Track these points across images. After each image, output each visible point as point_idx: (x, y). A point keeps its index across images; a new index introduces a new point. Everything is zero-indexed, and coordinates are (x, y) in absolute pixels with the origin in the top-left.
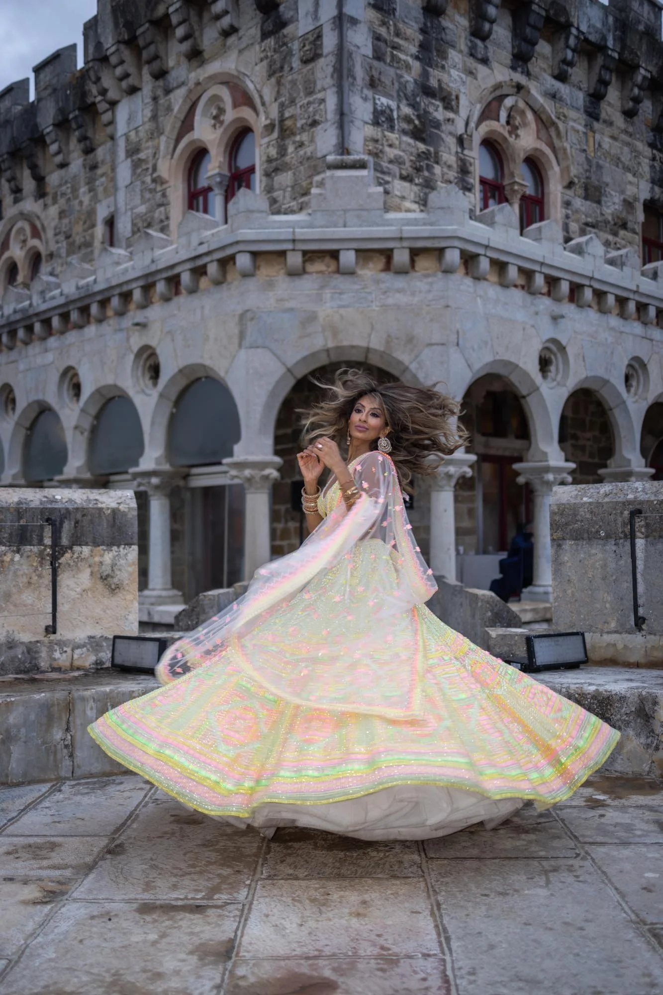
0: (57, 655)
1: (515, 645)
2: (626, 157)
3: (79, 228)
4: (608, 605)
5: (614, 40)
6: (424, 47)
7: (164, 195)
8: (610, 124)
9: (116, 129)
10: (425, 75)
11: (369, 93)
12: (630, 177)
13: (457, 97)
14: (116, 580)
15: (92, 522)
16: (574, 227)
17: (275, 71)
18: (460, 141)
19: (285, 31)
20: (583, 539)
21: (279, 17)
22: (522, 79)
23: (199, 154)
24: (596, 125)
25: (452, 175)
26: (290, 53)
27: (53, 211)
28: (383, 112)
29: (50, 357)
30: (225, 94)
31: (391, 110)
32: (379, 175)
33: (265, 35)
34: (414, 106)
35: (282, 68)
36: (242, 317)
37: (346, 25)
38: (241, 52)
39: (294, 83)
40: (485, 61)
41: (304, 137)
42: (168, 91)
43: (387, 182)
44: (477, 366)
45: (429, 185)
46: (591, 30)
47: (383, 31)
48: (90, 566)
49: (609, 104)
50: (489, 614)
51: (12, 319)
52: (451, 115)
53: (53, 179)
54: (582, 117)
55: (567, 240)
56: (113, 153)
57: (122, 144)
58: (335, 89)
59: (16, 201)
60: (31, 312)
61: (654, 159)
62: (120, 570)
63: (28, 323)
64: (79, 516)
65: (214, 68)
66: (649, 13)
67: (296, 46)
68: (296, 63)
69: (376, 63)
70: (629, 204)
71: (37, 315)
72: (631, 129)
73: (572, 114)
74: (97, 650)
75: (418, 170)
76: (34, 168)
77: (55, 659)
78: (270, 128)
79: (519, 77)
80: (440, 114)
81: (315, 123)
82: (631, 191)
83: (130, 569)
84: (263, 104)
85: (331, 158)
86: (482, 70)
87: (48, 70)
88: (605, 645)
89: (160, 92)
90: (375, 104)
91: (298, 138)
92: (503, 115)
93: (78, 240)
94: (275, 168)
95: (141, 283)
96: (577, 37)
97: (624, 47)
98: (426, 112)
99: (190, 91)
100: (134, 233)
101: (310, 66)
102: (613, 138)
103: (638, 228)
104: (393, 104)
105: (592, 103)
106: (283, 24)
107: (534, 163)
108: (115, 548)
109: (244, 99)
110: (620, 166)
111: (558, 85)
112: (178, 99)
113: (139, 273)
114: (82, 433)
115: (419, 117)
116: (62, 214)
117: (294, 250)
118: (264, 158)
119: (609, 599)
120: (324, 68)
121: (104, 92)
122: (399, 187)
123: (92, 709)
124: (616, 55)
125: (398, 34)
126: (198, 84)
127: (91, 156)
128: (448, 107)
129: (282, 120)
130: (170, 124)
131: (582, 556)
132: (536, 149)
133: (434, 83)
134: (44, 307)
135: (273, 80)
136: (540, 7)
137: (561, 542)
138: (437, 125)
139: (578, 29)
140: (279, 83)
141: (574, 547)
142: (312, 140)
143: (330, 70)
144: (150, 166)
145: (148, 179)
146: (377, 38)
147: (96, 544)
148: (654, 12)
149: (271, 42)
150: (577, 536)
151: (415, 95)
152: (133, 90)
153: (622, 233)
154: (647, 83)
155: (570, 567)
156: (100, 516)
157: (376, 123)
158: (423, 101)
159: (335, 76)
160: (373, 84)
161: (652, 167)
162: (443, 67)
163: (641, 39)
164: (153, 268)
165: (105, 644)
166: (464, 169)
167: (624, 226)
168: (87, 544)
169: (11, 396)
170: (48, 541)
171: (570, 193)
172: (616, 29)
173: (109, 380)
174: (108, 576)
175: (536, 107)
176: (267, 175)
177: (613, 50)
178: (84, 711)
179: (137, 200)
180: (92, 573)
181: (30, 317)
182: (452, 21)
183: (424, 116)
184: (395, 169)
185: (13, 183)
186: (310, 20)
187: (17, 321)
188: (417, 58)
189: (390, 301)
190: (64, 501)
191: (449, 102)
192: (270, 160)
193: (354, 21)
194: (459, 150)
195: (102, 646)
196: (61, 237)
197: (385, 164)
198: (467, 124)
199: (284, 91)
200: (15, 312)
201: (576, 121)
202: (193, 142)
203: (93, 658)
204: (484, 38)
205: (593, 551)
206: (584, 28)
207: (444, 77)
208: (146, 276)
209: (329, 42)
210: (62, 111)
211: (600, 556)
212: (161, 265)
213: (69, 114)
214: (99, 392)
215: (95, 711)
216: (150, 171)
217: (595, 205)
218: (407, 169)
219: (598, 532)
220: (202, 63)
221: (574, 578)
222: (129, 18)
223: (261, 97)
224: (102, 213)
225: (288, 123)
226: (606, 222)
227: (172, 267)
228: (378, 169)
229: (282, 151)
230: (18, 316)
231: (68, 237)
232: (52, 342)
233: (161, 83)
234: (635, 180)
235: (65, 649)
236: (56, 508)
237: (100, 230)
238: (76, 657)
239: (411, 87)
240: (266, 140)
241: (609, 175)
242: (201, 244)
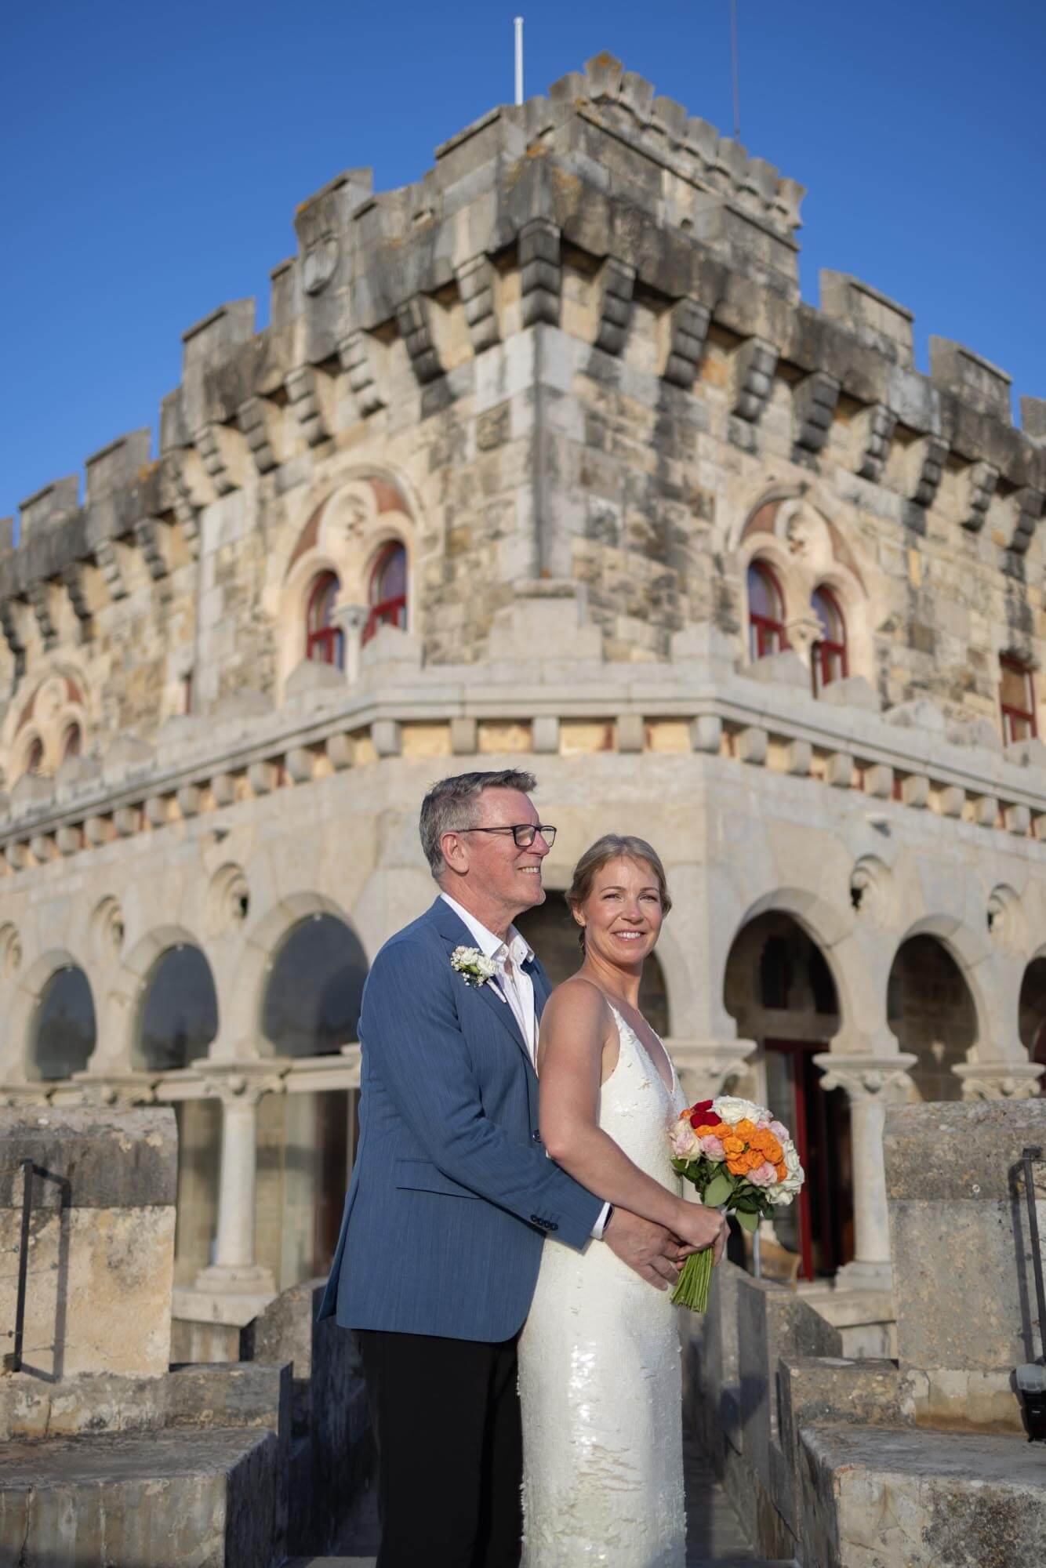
0: (21, 1409)
1: (833, 1390)
2: (968, 588)
3: (140, 687)
4: (993, 1320)
5: (942, 423)
6: (663, 430)
7: (269, 637)
8: (940, 539)
9: (201, 545)
10: (663, 468)
11: (579, 492)
12: (974, 616)
13: (712, 501)
14: (134, 1270)
15: (98, 1165)
16: (894, 691)
17: (439, 461)
18: (718, 562)
19: (457, 406)
20: (943, 1197)
21: (446, 388)
22: (808, 476)
23: (327, 581)
24: (921, 542)
25: (707, 609)
26: (461, 437)
27: (103, 663)
28: (600, 520)
29: (78, 882)
30: (364, 491)
31: (614, 517)
32: (595, 608)
33: (426, 413)
34: (649, 511)
35: (449, 459)
36: (380, 819)
37: (546, 398)
38: (390, 436)
39: (467, 478)
40: (752, 450)
41: (484, 555)
42: (280, 491)
43: (607, 620)
44: (752, 897)
45: (671, 624)
46: (908, 410)
47: (601, 406)
48: (91, 1244)
49: (940, 513)
50: (785, 1328)
51: (24, 822)
52: (702, 524)
53: (105, 618)
54: (902, 534)
55: (887, 706)
56: (198, 575)
57: (209, 567)
58: (528, 487)
59: (48, 648)
60: (54, 811)
61: (1010, 591)
62: (143, 1251)
63: (48, 827)
64: (76, 1156)
65: (349, 458)
66: (991, 389)
67: (471, 429)
68: (470, 449)
69: (590, 452)
70: (976, 656)
71: (62, 816)
72: (972, 548)
73: (884, 526)
74: (94, 1399)
75: (656, 602)
76: (77, 599)
77: (17, 1417)
78: (431, 541)
79: (801, 473)
80: (685, 521)
81: (497, 535)
82: (978, 638)
83: (160, 1249)
84: (422, 508)
85: (521, 585)
86: (748, 462)
87: (107, 462)
88: (992, 1393)
89: (269, 493)
90: (588, 509)
91: (472, 556)
92: (781, 523)
93: (138, 704)
94: (437, 598)
95: (226, 766)
96: (887, 419)
97: (956, 433)
98: (666, 522)
99: (313, 490)
100: (222, 694)
101: (492, 455)
102: (948, 560)
103: (995, 692)
104: (616, 509)
105: (912, 510)
106: (452, 398)
107: (825, 595)
108: (136, 1211)
109: (393, 501)
110: (961, 599)
111: (863, 484)
112: (297, 507)
113: (222, 752)
114: (122, 1003)
115: (655, 526)
116: (115, 666)
117: (463, 718)
118: (422, 585)
119: (994, 1307)
120: (512, 459)
121: (186, 492)
122: (625, 626)
123: (69, 1520)
124: (945, 445)
125: (622, 412)
126: (325, 479)
127: (164, 582)
128: (698, 513)
129: (449, 532)
130: (285, 539)
131: (944, 1228)
132: (832, 575)
133: (676, 479)
134: (73, 804)
135: (437, 474)
136: (831, 377)
137: (905, 1203)
138: (683, 538)
139: (888, 408)
140: (445, 478)
141: (929, 1212)
142: (493, 558)
143: (521, 460)
144: (250, 596)
145: (246, 616)
146: (593, 417)
147: (103, 1204)
148: (999, 388)
149: (434, 422)
150: (932, 1192)
151: (648, 496)
152: (228, 490)
153: (969, 697)
154: (992, 485)
155: (923, 1248)
156: (113, 1155)
157: (591, 535)
158: (661, 506)
159: (530, 468)
160: (586, 479)
161: (1009, 603)
162: (690, 458)
163: (981, 423)
164: (245, 744)
165: (109, 1388)
166: (724, 603)
167: (971, 687)
168: (87, 1205)
169: (14, 943)
170: (18, 1199)
171: (886, 637)
172: (943, 409)
173: (170, 919)
174: (121, 1261)
175: (829, 513)
176: (427, 608)
177: (941, 438)
178: (55, 1527)
179: (229, 646)
180: (94, 1257)
181: (51, 819)
182: (703, 396)
183: (662, 528)
184: (620, 599)
185: (44, 623)
186: (492, 391)
187: (33, 826)
188: (652, 445)
189: (613, 796)
190: (53, 1128)
191: (700, 505)
192: (430, 588)
193: (556, 394)
194: (716, 573)
195: (103, 1392)
196: (113, 701)
197: (604, 594)
198: (727, 538)
199: (453, 490)
200: (30, 812)
201: (893, 535)
202: (315, 561)
203: (85, 1416)
204: (752, 419)
205: (962, 1221)
206: (896, 407)
207: (691, 471)
208: (233, 756)
209: (521, 421)
210: (123, 519)
211: (975, 1228)
212: (257, 740)
213: (134, 522)
214: (151, 937)
215: (74, 1525)
216: (250, 602)
217: (925, 657)
218: (639, 599)
219: (968, 1186)
220: (333, 451)
221: (932, 1269)
222: (229, 390)
223: (419, 498)
224: (176, 665)
225: (458, 535)
226: (943, 682)
227: (272, 743)
228: (594, 599)
229: (449, 574)
230: (33, 819)
231: (122, 700)
232: (84, 858)
233: (270, 478)
234: (984, 622)
235: (37, 1398)
237: (174, 692)
238: (55, 1412)
239: (641, 485)
240: (425, 558)
241: (944, 615)
242: (320, 708)
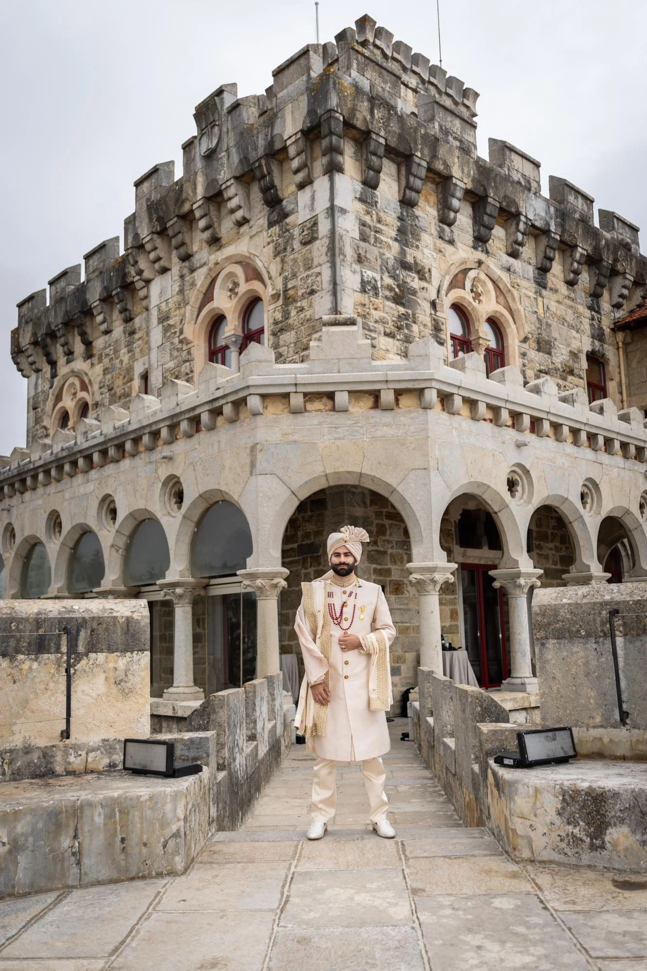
0: (72, 759)
1: (506, 740)
2: (570, 317)
3: (119, 382)
4: (592, 701)
5: (556, 225)
6: (401, 231)
7: (189, 353)
8: (555, 291)
9: (150, 302)
10: (403, 253)
11: (357, 267)
12: (574, 333)
13: (430, 271)
14: (129, 685)
15: (107, 629)
16: (530, 373)
17: (280, 252)
18: (433, 304)
19: (288, 220)
20: (565, 638)
21: (282, 209)
22: (482, 256)
23: (219, 320)
24: (544, 292)
25: (428, 331)
26: (292, 237)
27: (99, 369)
28: (369, 282)
29: (90, 487)
30: (239, 271)
31: (376, 281)
32: (367, 332)
33: (271, 225)
34: (394, 277)
35: (285, 249)
36: (253, 449)
37: (337, 214)
38: (251, 237)
39: (295, 260)
40: (451, 242)
41: (304, 303)
42: (192, 270)
43: (374, 338)
44: (455, 487)
45: (408, 340)
46: (537, 218)
47: (367, 219)
48: (104, 672)
49: (554, 276)
50: (479, 709)
51: (60, 455)
52: (424, 284)
53: (99, 343)
54: (533, 286)
55: (526, 383)
56: (148, 320)
57: (154, 313)
58: (329, 265)
59: (68, 362)
60: (75, 450)
61: (593, 319)
62: (133, 675)
63: (73, 459)
64: (95, 625)
65: (229, 251)
66: (583, 205)
67: (296, 232)
68: (296, 245)
69: (362, 244)
70: (574, 355)
71: (80, 451)
72: (573, 295)
73: (524, 283)
74: (110, 753)
75: (399, 328)
76: (83, 334)
77: (69, 763)
78: (275, 297)
79: (479, 255)
80: (415, 283)
81: (312, 292)
82: (575, 345)
83: (143, 674)
84: (270, 278)
85: (326, 318)
86: (449, 248)
87: (96, 257)
88: (590, 739)
89: (186, 271)
90: (362, 276)
91: (299, 304)
92: (468, 284)
93: (119, 391)
94: (280, 329)
95: (168, 423)
96: (525, 223)
97: (564, 230)
98: (405, 282)
99: (210, 270)
100: (164, 384)
101: (308, 247)
102: (558, 302)
103: (584, 375)
104: (378, 277)
105: (540, 275)
106: (286, 216)
107: (494, 322)
108: (128, 654)
109: (254, 274)
110: (566, 324)
111: (512, 260)
112: (201, 277)
113: (166, 415)
114: (117, 551)
115: (398, 286)
116: (106, 371)
117: (296, 392)
118: (271, 321)
120: (320, 248)
121: (140, 272)
122: (384, 342)
123: (99, 815)
124: (558, 237)
125: (379, 221)
126: (217, 264)
127: (130, 324)
128: (422, 278)
129: (286, 291)
130: (194, 297)
131: (565, 654)
132: (496, 312)
133: (410, 259)
134: (86, 445)
135: (278, 259)
136: (494, 199)
137: (544, 641)
138: (414, 292)
139: (526, 217)
140: (283, 261)
141: (558, 646)
142: (311, 306)
143: (325, 249)
144: (178, 330)
145: (176, 341)
146: (363, 224)
147: (111, 650)
148: (587, 204)
149: (276, 229)
150: (560, 636)
151: (394, 269)
152: (164, 270)
153: (570, 378)
154: (584, 259)
155: (554, 664)
156: (115, 624)
157: (363, 291)
158: (402, 274)
159: (329, 254)
160: (360, 260)
161: (592, 325)
162: (417, 247)
163: (577, 224)
164: (178, 410)
165: (118, 747)
166: (437, 328)
167: (571, 372)
168: (102, 651)
169: (58, 521)
170: (64, 649)
171: (526, 346)
172: (557, 217)
173: (141, 506)
174: (121, 680)
175: (495, 278)
176: (274, 334)
177: (555, 233)
178: (92, 818)
179: (167, 357)
180: (106, 678)
181: (74, 454)
182: (424, 211)
183: (403, 286)
184: (380, 327)
185: (66, 347)
186: (307, 211)
187: (64, 458)
188: (396, 240)
189: (379, 433)
190: (81, 611)
191: (422, 274)
192: (276, 323)
193: (343, 211)
194: (433, 312)
195: (115, 749)
196: (105, 390)
197: (371, 324)
198: (438, 292)
199: (286, 267)
200: (62, 450)
201: (528, 288)
202: (213, 309)
203: (106, 761)
204: (450, 225)
205: (575, 649)
206: (531, 216)
207: (419, 256)
208: (172, 417)
209: (324, 227)
210: (106, 289)
211: (583, 653)
212: (184, 408)
213: (112, 291)
214: (131, 515)
215: (102, 817)
216: (178, 334)
217: (546, 356)
218: (390, 327)
219: (579, 631)
220: (220, 247)
221: (559, 675)
222: (161, 214)
223: (268, 272)
224: (139, 369)
225: (291, 292)
226: (557, 370)
227: (193, 409)
228: (365, 327)
229: (286, 315)
230: (65, 454)
231: (110, 390)
232: (93, 474)
233: (187, 264)
234: (578, 336)
235: (80, 753)
236: (73, 618)
237: (137, 383)
238: (90, 760)
239: (391, 262)
240: (273, 306)
241: (557, 332)
242: (218, 389)
